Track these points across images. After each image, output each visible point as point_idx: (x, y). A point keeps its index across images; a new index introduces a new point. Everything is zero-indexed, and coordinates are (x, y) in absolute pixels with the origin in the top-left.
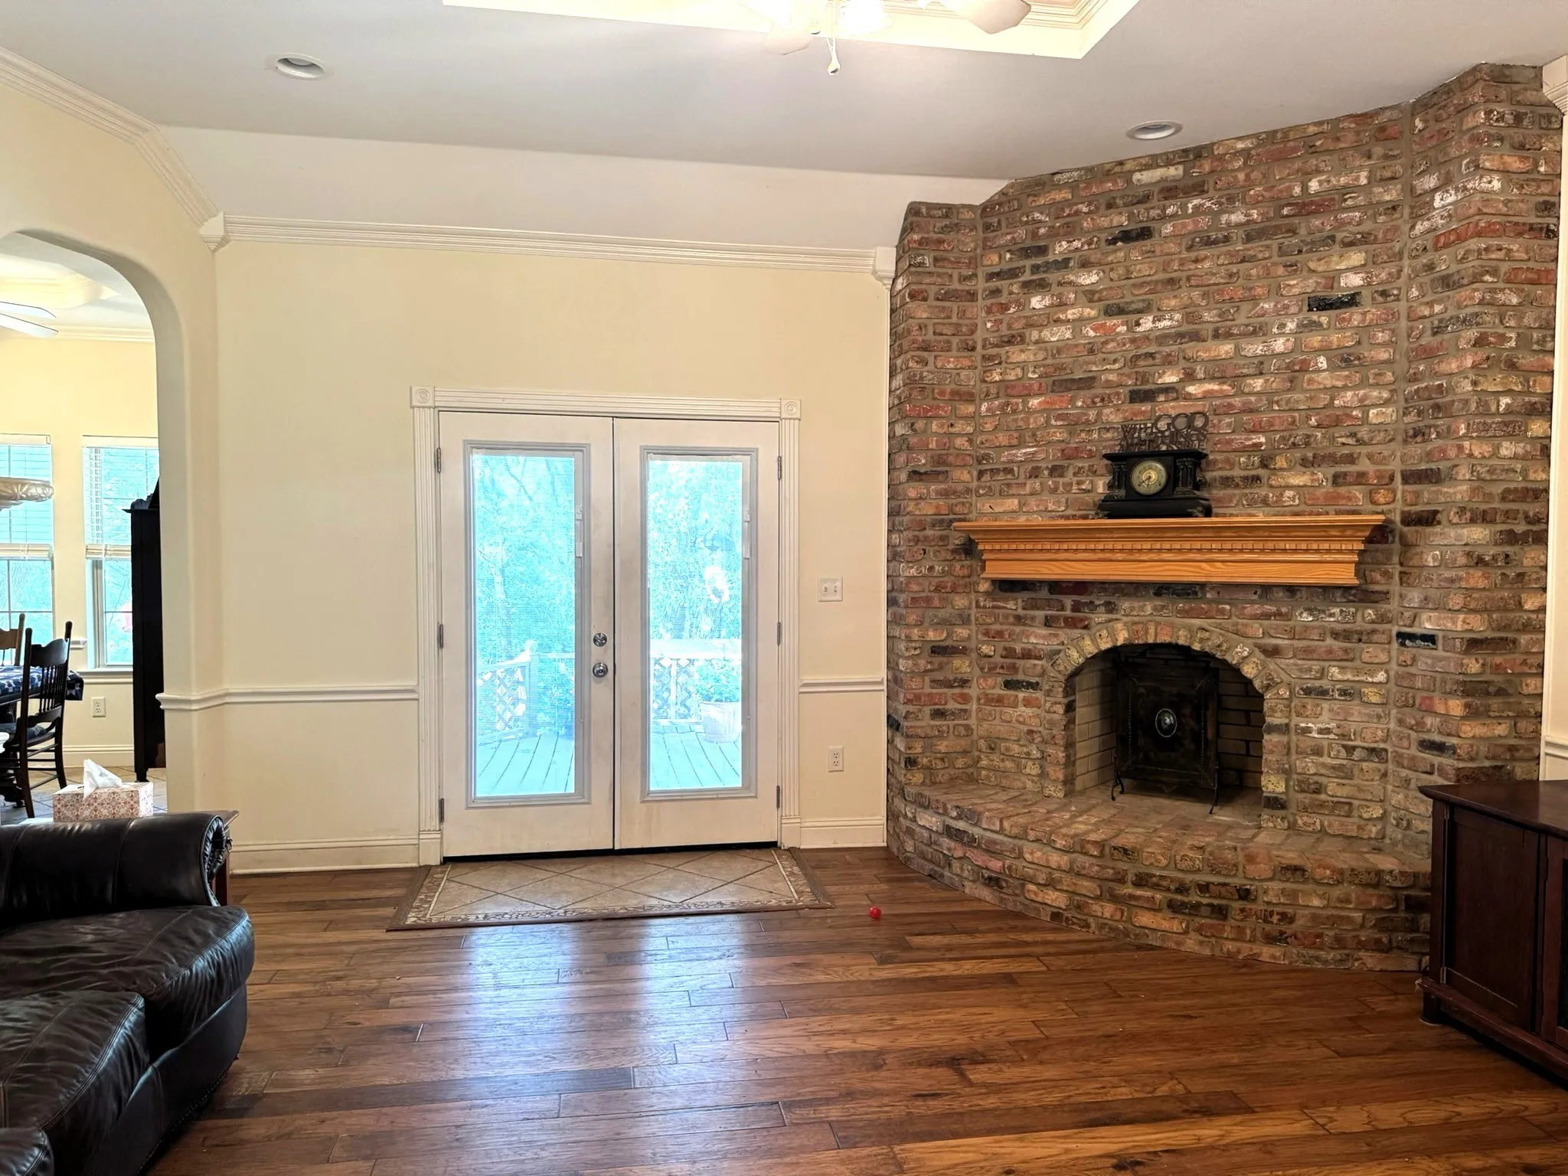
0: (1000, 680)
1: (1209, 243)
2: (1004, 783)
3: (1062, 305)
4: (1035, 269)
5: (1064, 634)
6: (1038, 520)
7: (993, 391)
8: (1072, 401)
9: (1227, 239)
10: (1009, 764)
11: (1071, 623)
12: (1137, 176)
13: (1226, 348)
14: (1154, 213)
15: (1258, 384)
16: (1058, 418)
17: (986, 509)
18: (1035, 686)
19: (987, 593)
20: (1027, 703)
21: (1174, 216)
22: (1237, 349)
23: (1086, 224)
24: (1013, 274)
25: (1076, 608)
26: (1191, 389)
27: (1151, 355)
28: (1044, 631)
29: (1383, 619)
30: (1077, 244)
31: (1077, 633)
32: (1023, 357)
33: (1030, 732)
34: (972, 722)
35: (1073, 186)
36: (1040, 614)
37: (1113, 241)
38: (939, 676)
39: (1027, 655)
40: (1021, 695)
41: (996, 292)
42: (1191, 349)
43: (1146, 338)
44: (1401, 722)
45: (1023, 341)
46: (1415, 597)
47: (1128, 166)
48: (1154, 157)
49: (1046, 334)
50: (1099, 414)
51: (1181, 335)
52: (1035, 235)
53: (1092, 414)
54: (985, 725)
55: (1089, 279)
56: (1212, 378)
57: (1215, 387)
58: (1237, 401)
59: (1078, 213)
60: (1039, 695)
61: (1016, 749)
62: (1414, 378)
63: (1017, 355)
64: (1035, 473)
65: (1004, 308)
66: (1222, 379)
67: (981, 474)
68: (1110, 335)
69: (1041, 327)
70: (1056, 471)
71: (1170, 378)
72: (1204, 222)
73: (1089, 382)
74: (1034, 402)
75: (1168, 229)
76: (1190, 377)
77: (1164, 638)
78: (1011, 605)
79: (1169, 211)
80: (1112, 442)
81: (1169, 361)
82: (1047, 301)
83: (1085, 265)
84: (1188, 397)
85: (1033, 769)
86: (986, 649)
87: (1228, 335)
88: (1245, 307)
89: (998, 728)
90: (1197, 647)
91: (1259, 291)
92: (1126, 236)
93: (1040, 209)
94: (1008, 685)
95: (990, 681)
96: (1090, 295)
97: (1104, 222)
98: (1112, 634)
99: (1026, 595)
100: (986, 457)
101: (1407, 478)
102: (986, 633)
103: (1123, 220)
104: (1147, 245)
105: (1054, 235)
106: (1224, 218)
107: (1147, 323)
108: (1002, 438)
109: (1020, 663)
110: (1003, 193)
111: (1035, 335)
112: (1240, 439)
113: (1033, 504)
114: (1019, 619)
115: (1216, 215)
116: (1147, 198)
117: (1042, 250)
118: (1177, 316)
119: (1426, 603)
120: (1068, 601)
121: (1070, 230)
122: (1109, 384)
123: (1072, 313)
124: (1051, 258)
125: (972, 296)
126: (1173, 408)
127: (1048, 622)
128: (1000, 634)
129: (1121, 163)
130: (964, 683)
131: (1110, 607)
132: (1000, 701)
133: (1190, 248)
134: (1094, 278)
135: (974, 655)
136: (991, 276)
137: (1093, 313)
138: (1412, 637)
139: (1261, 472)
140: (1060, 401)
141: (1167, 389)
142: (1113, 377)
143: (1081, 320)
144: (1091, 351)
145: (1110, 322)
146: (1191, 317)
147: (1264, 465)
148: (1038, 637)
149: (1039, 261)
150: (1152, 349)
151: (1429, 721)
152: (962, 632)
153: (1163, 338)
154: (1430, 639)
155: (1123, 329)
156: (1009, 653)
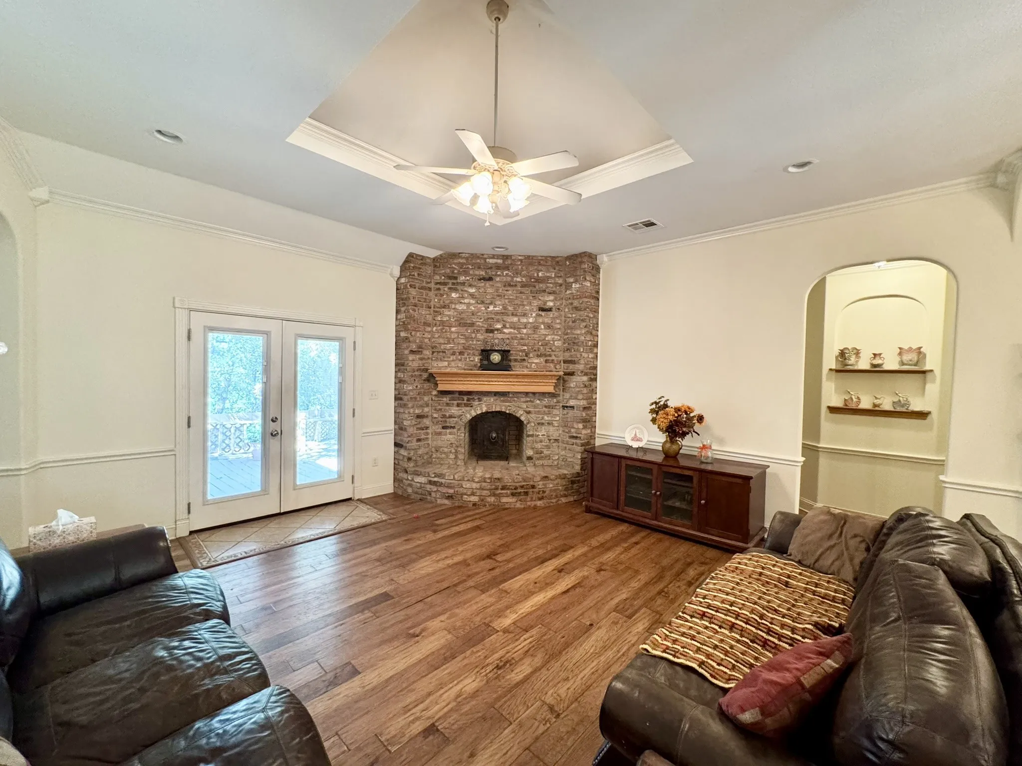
0: (440, 426)
1: (510, 285)
2: (442, 462)
3: (463, 297)
4: (453, 284)
5: (464, 409)
6: (455, 370)
7: (438, 323)
8: (467, 330)
9: (516, 286)
10: (443, 456)
11: (466, 405)
12: (488, 260)
13: (515, 319)
14: (494, 273)
15: (525, 331)
16: (462, 335)
17: (436, 365)
18: (454, 427)
19: (435, 395)
20: (450, 434)
21: (499, 275)
22: (519, 320)
23: (471, 272)
24: (445, 284)
25: (468, 400)
26: (505, 330)
27: (493, 318)
28: (457, 408)
29: (558, 402)
30: (468, 278)
31: (468, 408)
32: (449, 313)
33: (451, 444)
34: (430, 442)
35: (467, 259)
36: (455, 402)
37: (480, 280)
38: (419, 426)
39: (451, 417)
40: (448, 431)
41: (439, 289)
42: (505, 318)
43: (491, 312)
44: (563, 431)
45: (449, 308)
46: (567, 396)
47: (485, 256)
48: (494, 255)
49: (457, 306)
50: (476, 336)
51: (502, 313)
52: (453, 272)
53: (473, 335)
54: (435, 443)
55: (472, 290)
56: (511, 328)
57: (512, 331)
58: (519, 336)
59: (468, 268)
60: (455, 430)
61: (446, 450)
62: (567, 334)
63: (447, 312)
64: (454, 354)
65: (442, 295)
66: (514, 329)
67: (433, 352)
68: (479, 310)
69: (455, 304)
70: (461, 353)
71: (499, 326)
72: (509, 279)
73: (472, 325)
74: (453, 329)
75: (498, 279)
76: (504, 327)
77: (498, 409)
78: (445, 399)
79: (498, 273)
80: (480, 346)
81: (498, 321)
82: (457, 295)
83: (470, 286)
84: (504, 333)
85: (452, 456)
86: (435, 415)
87: (516, 315)
88: (521, 307)
89: (440, 443)
90: (508, 412)
91: (525, 303)
92: (484, 279)
93: (455, 264)
94: (444, 428)
95: (437, 427)
96: (472, 296)
97: (477, 273)
98: (481, 409)
99: (450, 396)
100: (436, 347)
101: (565, 362)
102: (435, 410)
103: (483, 273)
104: (491, 283)
105: (459, 273)
106: (515, 279)
107: (491, 308)
108: (441, 341)
109: (448, 420)
110: (441, 255)
111: (453, 306)
112: (520, 347)
113: (453, 364)
114: (448, 404)
115: (513, 278)
116: (491, 268)
117: (456, 278)
118: (501, 307)
119: (571, 397)
120: (465, 398)
121: (466, 273)
122: (479, 326)
123: (466, 301)
124: (459, 281)
125: (430, 289)
126: (500, 336)
127: (458, 405)
128: (441, 409)
129: (483, 255)
130: (427, 428)
131: (480, 400)
132: (440, 434)
133: (505, 286)
134: (474, 291)
135: (430, 418)
136: (437, 283)
137: (474, 302)
138: (567, 407)
139: (525, 358)
140: (463, 330)
141: (497, 330)
142: (480, 324)
143: (469, 304)
144: (473, 314)
145: (479, 306)
146: (505, 308)
147: (526, 356)
148: (454, 410)
149: (455, 281)
150: (493, 316)
151: (573, 430)
152: (426, 409)
153: (497, 313)
154: (572, 407)
155: (483, 308)
156: (444, 416)
